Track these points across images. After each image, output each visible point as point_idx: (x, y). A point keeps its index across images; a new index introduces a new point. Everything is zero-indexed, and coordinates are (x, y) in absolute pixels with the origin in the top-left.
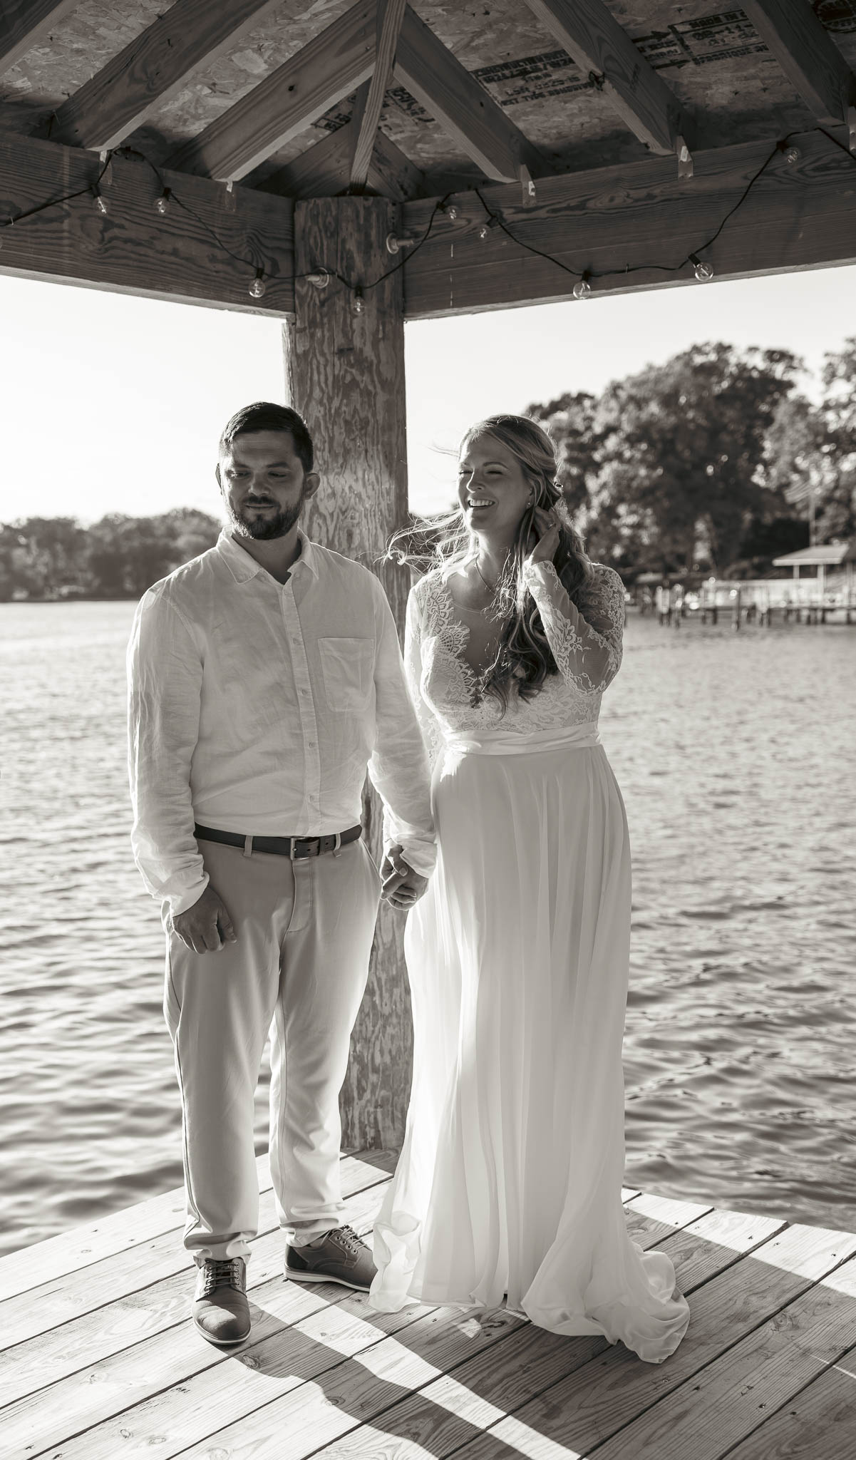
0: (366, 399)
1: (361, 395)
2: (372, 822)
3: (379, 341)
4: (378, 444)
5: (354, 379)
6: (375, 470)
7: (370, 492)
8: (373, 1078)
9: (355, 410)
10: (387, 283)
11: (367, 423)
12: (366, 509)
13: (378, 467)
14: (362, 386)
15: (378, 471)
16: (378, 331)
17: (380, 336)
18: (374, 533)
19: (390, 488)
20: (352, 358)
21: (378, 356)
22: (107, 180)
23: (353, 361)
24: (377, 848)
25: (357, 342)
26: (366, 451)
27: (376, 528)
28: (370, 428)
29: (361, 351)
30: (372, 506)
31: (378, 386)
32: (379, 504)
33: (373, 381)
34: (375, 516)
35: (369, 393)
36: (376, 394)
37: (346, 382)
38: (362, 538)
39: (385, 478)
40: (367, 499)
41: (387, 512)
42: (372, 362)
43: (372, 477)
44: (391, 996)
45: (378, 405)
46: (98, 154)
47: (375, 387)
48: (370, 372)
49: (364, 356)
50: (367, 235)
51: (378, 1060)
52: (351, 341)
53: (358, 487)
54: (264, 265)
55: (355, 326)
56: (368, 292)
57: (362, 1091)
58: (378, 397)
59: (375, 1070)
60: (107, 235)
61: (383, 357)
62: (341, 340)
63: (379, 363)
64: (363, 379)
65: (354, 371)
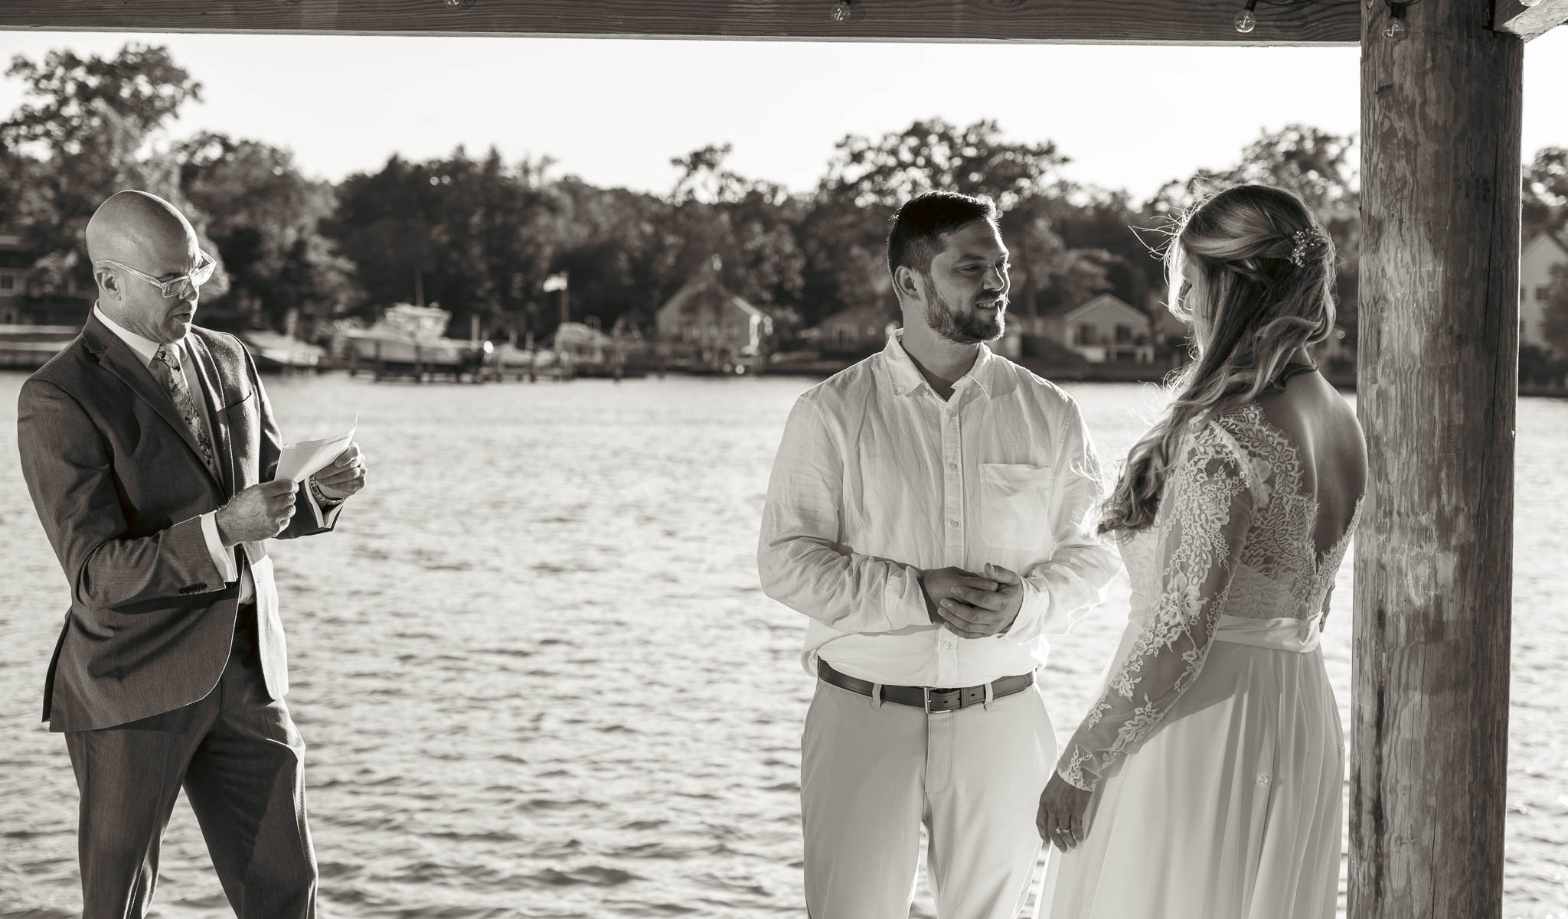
0: (1402, 153)
1: (1399, 150)
2: (1385, 720)
3: (1424, 74)
4: (1417, 211)
5: (1392, 126)
6: (1412, 246)
7: (1405, 278)
9: (1391, 168)
11: (1405, 183)
12: (1397, 299)
13: (1416, 242)
14: (1400, 134)
15: (1415, 248)
16: (1425, 60)
17: (1429, 65)
18: (1405, 332)
19: (1434, 271)
20: (1390, 98)
21: (1423, 92)
23: (1391, 103)
24: (1389, 757)
25: (1396, 78)
26: (1401, 221)
27: (1409, 326)
28: (1406, 192)
29: (1401, 88)
30: (1404, 295)
31: (1420, 130)
32: (1415, 292)
33: (1415, 128)
34: (1407, 308)
35: (1407, 143)
36: (1417, 144)
37: (1384, 131)
38: (1391, 338)
40: (1398, 286)
41: (1427, 303)
42: (1414, 101)
43: (1408, 258)
45: (1420, 160)
47: (1416, 134)
48: (1412, 115)
49: (1405, 94)
52: (1389, 74)
55: (1396, 55)
56: (1412, 9)
58: (1420, 150)
61: (1432, 94)
62: (1381, 75)
63: (1424, 103)
64: (1402, 125)
65: (1393, 116)
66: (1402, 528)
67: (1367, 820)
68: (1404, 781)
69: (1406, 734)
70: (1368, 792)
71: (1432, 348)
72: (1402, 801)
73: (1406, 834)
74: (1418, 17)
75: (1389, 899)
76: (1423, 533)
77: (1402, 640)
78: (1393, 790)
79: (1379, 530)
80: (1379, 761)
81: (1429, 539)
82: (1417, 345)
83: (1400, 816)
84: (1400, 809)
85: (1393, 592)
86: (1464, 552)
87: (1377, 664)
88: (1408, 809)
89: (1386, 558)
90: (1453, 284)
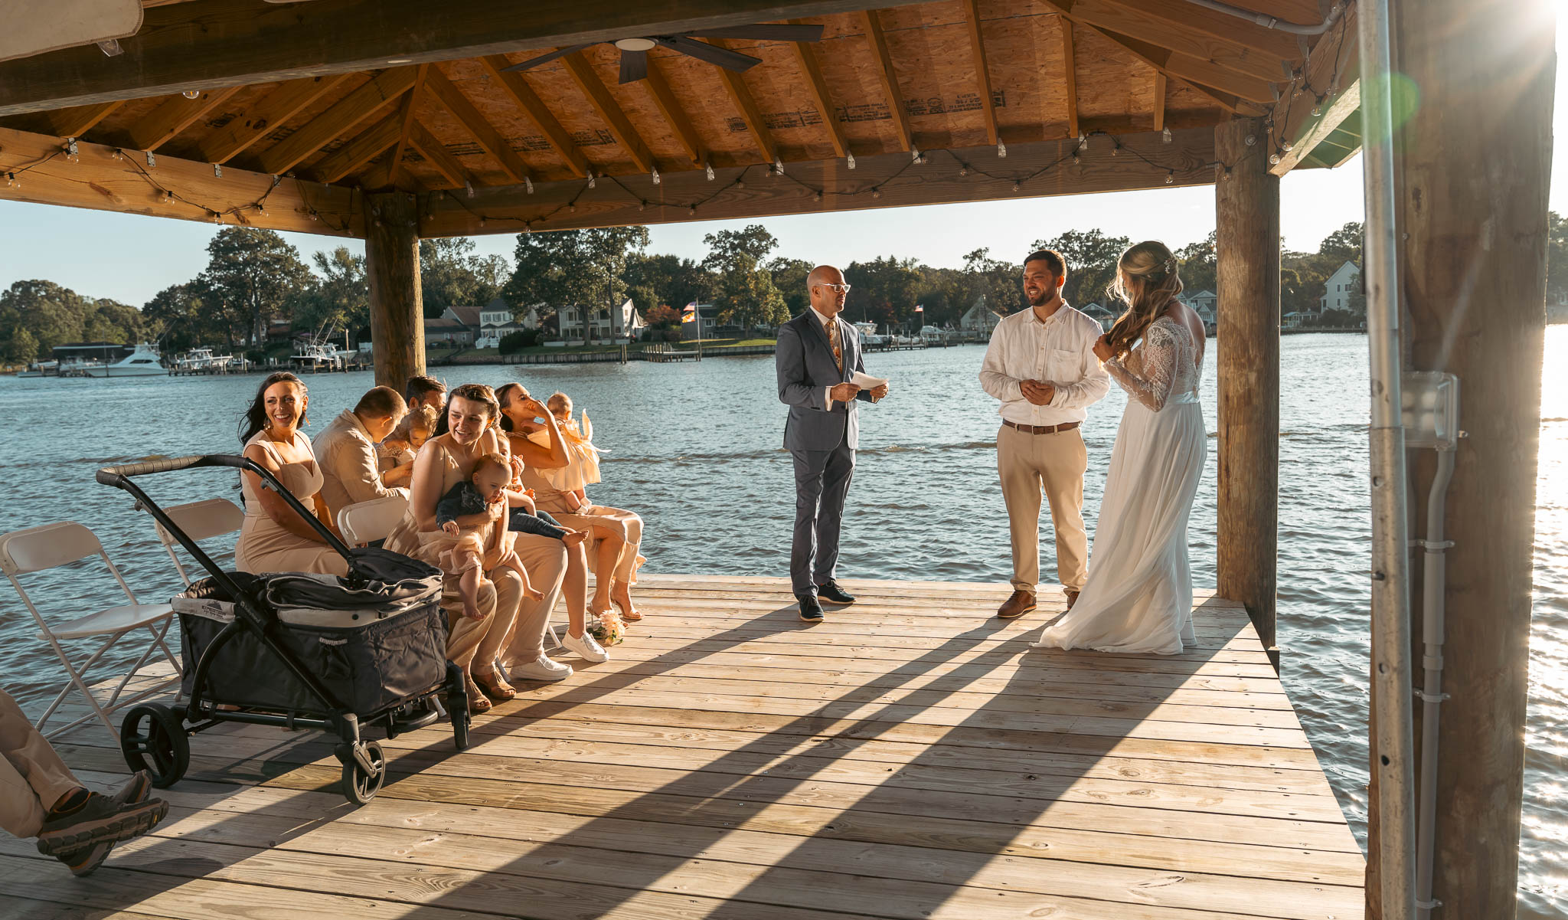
0: (1231, 223)
3: (1239, 193)
4: (1237, 245)
5: (1227, 213)
7: (1234, 270)
8: (1227, 564)
9: (1227, 230)
10: (1245, 162)
11: (1233, 235)
12: (1230, 279)
13: (1237, 257)
14: (1230, 216)
15: (1237, 259)
16: (1239, 187)
17: (1241, 189)
18: (1234, 291)
19: (1245, 267)
20: (1226, 203)
21: (1239, 200)
22: (1084, 147)
23: (1226, 205)
25: (1228, 195)
26: (1231, 249)
27: (1235, 288)
28: (1233, 238)
29: (1230, 199)
30: (1233, 277)
31: (1238, 214)
32: (1237, 276)
33: (1236, 214)
34: (1235, 282)
35: (1233, 220)
36: (1237, 220)
39: (1242, 261)
40: (1231, 275)
41: (1242, 279)
42: (1235, 204)
43: (1234, 262)
44: (1237, 524)
46: (1078, 139)
47: (1237, 216)
48: (1235, 209)
49: (1232, 201)
50: (1235, 140)
51: (1229, 555)
52: (1226, 194)
53: (1228, 268)
54: (1192, 163)
55: (1228, 186)
56: (1234, 168)
57: (1223, 569)
58: (1238, 222)
59: (1228, 560)
60: (1084, 172)
61: (1242, 201)
62: (1223, 194)
63: (1239, 204)
64: (1231, 213)
65: (1228, 210)
66: (1235, 364)
67: (1223, 472)
68: (1237, 458)
69: (1237, 440)
70: (1224, 462)
71: (1244, 296)
72: (1237, 465)
73: (1238, 477)
74: (1236, 172)
75: (1232, 501)
76: (1243, 366)
77: (1235, 406)
78: (1233, 461)
79: (1226, 366)
80: (1228, 450)
81: (1245, 368)
82: (1238, 297)
83: (1235, 471)
84: (1236, 469)
85: (1231, 388)
86: (1259, 372)
87: (1226, 416)
88: (1239, 468)
89: (1228, 376)
90: (1252, 272)
